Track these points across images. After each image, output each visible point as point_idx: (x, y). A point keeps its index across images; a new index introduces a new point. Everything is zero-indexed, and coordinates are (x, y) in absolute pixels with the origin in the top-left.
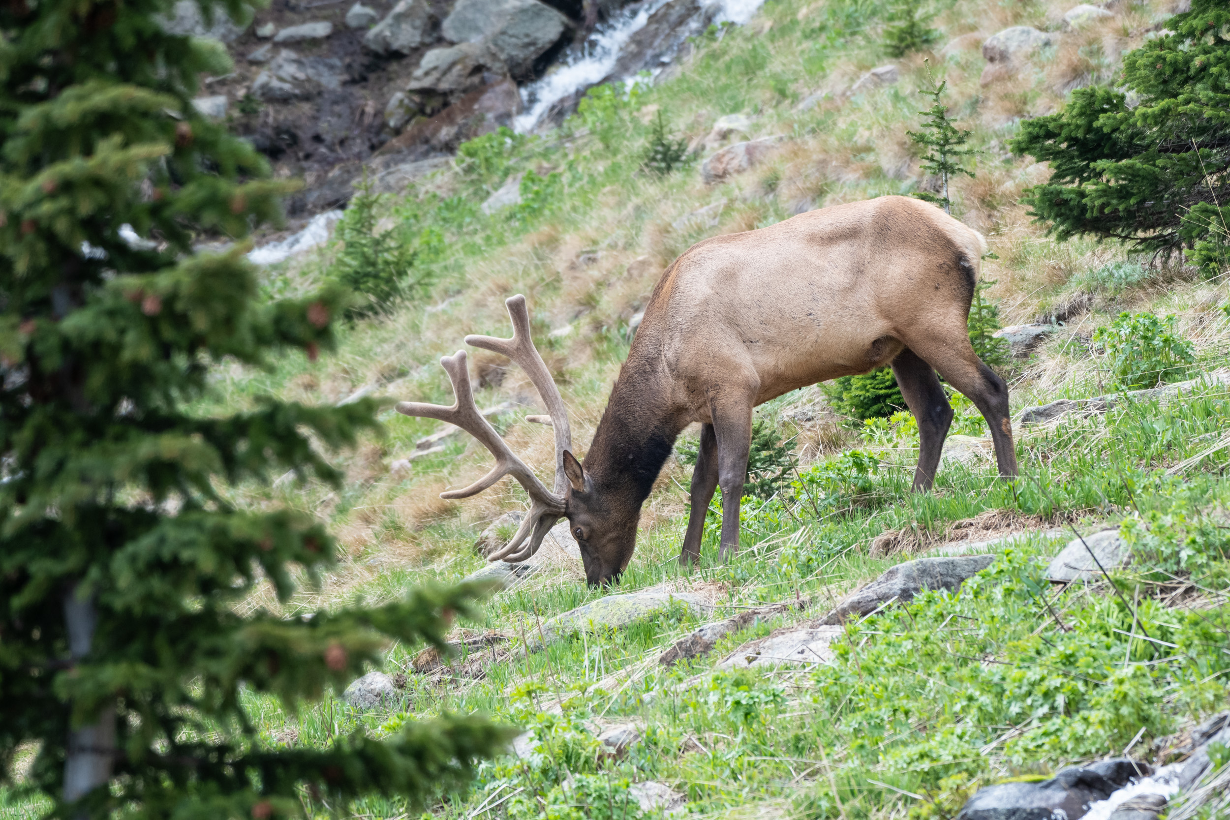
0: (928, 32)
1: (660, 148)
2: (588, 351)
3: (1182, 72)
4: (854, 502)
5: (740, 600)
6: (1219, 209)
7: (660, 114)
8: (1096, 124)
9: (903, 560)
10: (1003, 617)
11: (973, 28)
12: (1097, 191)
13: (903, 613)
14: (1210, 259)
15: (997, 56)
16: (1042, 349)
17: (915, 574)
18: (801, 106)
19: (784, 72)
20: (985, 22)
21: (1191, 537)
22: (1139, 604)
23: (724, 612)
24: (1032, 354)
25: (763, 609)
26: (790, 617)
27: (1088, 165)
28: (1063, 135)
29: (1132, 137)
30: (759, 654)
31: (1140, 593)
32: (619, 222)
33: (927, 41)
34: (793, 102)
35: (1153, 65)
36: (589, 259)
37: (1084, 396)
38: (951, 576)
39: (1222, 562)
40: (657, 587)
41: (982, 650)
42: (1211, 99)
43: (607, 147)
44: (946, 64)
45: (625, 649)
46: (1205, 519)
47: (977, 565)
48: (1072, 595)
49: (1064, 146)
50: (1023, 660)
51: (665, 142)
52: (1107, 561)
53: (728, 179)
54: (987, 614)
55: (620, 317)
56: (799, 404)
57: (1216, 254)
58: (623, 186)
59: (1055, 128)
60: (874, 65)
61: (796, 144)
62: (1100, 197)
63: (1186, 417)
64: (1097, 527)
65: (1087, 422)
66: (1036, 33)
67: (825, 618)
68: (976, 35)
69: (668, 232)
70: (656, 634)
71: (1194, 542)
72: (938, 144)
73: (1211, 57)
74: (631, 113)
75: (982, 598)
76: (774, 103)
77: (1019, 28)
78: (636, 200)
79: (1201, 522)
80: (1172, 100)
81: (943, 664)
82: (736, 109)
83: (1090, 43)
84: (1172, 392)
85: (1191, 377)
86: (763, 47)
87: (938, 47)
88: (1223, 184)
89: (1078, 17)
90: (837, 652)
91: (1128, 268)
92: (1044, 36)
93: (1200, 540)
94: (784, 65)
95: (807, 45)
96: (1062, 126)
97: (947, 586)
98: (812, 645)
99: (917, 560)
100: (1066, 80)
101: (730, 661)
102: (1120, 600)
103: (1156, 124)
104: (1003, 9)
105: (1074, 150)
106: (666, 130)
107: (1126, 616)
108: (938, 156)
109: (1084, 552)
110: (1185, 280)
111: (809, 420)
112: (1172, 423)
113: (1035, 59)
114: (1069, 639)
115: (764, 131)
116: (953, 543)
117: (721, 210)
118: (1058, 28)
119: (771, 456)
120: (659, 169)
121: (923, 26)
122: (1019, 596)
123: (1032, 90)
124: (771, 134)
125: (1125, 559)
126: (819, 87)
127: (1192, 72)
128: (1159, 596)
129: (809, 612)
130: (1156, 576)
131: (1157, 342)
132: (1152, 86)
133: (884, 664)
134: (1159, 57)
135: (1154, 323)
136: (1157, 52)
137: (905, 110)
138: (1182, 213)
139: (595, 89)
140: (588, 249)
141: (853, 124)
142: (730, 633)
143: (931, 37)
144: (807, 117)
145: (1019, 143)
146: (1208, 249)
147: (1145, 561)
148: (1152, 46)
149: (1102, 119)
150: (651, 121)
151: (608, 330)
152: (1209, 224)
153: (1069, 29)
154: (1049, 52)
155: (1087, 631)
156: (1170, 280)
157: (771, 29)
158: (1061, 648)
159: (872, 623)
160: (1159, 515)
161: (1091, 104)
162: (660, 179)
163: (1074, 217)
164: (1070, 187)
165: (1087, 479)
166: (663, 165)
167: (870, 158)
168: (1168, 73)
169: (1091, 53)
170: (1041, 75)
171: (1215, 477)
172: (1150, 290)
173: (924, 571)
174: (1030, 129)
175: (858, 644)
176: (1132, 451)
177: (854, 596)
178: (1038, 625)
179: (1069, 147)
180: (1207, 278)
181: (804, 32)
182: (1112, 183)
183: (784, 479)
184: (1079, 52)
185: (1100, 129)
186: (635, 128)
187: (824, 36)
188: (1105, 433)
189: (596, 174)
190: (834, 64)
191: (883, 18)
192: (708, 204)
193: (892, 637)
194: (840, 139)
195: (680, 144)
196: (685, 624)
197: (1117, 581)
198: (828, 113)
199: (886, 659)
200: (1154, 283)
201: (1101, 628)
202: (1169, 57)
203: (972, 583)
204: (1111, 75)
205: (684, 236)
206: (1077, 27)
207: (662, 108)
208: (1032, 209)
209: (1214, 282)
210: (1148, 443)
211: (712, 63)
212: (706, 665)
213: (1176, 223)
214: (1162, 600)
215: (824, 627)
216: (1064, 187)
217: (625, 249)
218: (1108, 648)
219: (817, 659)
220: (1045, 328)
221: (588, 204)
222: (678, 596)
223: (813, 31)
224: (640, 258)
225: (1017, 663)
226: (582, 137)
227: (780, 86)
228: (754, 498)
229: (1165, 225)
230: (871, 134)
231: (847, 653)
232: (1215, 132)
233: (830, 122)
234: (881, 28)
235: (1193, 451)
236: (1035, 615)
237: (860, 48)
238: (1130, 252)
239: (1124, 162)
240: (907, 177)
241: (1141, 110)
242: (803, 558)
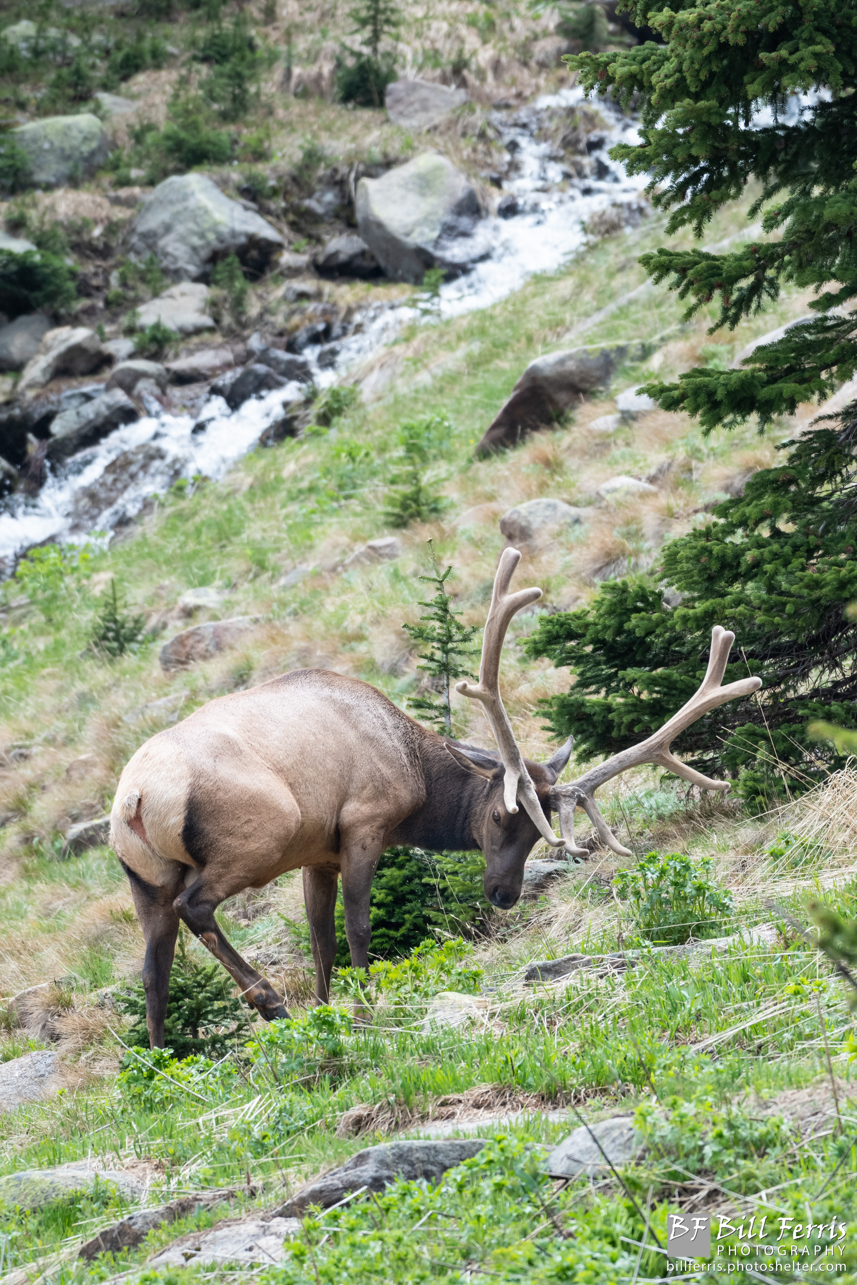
0: (436, 500)
1: (112, 625)
2: (15, 866)
3: (731, 567)
4: (322, 1068)
5: (180, 1183)
6: (769, 732)
7: (113, 584)
8: (627, 626)
9: (376, 1141)
10: (491, 1217)
11: (491, 498)
12: (625, 705)
13: (372, 1207)
14: (757, 792)
15: (517, 533)
16: (553, 890)
17: (389, 1160)
18: (283, 581)
19: (263, 539)
20: (506, 493)
21: (717, 1130)
22: (653, 1208)
23: (157, 1197)
24: (542, 897)
25: (207, 1194)
26: (238, 1206)
27: (616, 673)
28: (588, 637)
29: (670, 642)
30: (198, 1249)
31: (654, 1195)
32: (59, 712)
33: (435, 510)
34: (273, 576)
35: (697, 558)
36: (21, 755)
37: (601, 951)
38: (432, 1164)
39: (753, 1161)
40: (80, 1163)
41: (466, 1255)
42: (764, 602)
43: (50, 620)
44: (457, 539)
45: (38, 1236)
46: (735, 1109)
47: (465, 1152)
48: (573, 1194)
49: (589, 649)
50: (513, 1272)
51: (118, 617)
52: (616, 1154)
53: (192, 665)
54: (473, 1213)
55: (55, 827)
56: (263, 944)
57: (764, 786)
58: (66, 669)
59: (579, 627)
60: (371, 537)
61: (273, 627)
62: (629, 712)
63: (719, 983)
64: (607, 1112)
65: (602, 983)
66: (565, 507)
67: (279, 1208)
68: (494, 506)
69: (118, 727)
70: (76, 1220)
71: (720, 1136)
72: (439, 641)
73: (765, 551)
74: (79, 580)
75: (467, 1192)
76: (251, 576)
77: (544, 500)
78: (81, 687)
79: (729, 1114)
80: (719, 600)
81: (418, 1272)
82: (204, 581)
83: (628, 523)
84: (705, 950)
85: (727, 934)
86: (242, 509)
87: (448, 517)
88: (776, 703)
89: (615, 490)
90: (290, 1253)
91: (660, 797)
92: (574, 511)
93: (726, 1133)
94: (264, 530)
95: (293, 508)
96: (587, 626)
97: (427, 1175)
98: (263, 1242)
99: (393, 1143)
100: (597, 566)
101: (163, 1257)
102: (631, 1204)
103: (698, 629)
104: (528, 476)
105: (600, 656)
106: (119, 603)
107: (637, 1221)
108: (439, 655)
109: (590, 1143)
110: (726, 815)
111: (274, 963)
112: (703, 989)
113: (562, 539)
114: (568, 1247)
115: (237, 609)
116: (438, 1123)
117: (181, 703)
118: (589, 503)
119: (225, 1008)
120: (110, 650)
121: (431, 491)
122: (511, 1192)
123: (556, 576)
124: (246, 613)
125: (639, 1153)
126: (305, 560)
127: (743, 569)
128: (677, 1199)
129: (260, 1201)
130: (674, 1175)
131: (689, 890)
132: (696, 583)
133: (346, 1268)
134: (705, 549)
135: (687, 868)
136: (702, 542)
137: (406, 592)
138: (725, 735)
139: (39, 549)
140: (20, 743)
141: (344, 606)
142: (164, 1222)
143: (440, 506)
144: (288, 596)
145: (535, 642)
146: (755, 780)
147: (662, 1156)
148: (696, 535)
149: (635, 619)
150: (102, 592)
151: (40, 842)
152: (756, 750)
153: (604, 504)
154: (578, 530)
155: (590, 1239)
156: (708, 814)
157: (252, 487)
158: (558, 1258)
159: (335, 1218)
160: (681, 1101)
161: (622, 602)
162: (111, 662)
163: (598, 735)
164: (594, 698)
165: (599, 1052)
166: (115, 645)
167: (362, 648)
168: (714, 568)
169: (629, 536)
170: (568, 558)
171: (750, 1056)
172: (684, 826)
173: (401, 1156)
174: (549, 627)
175: (317, 1242)
176: (655, 1020)
177: (316, 1184)
178: (533, 1228)
179: (594, 650)
180: (753, 814)
181: (289, 492)
182: (645, 696)
183: (239, 1037)
184: (615, 533)
185: (631, 632)
186: (83, 599)
187: (313, 497)
188: (622, 998)
189: (34, 653)
190: (324, 533)
191: (384, 480)
192: (166, 695)
193: (358, 1237)
194: (327, 624)
195: (136, 621)
196: (111, 1209)
197: (628, 1179)
198: (315, 593)
199: (349, 1263)
200: (689, 817)
201: (606, 1236)
202: (716, 549)
203: (456, 1174)
204: (651, 561)
205: (135, 733)
206: (613, 503)
207: (116, 577)
208: (548, 723)
209: (761, 819)
210: (674, 1010)
211: (179, 524)
212: (134, 1261)
213: (717, 746)
214: (681, 1204)
215: (278, 1219)
216: (587, 697)
217: (64, 745)
218: (613, 1261)
219: (267, 1260)
220: (559, 865)
221: (23, 688)
222: (105, 1175)
223: (300, 492)
224: (83, 757)
225: (503, 1274)
226: (20, 607)
227: (258, 557)
228: (202, 1058)
229: (706, 749)
230: (364, 620)
231: (302, 1254)
232: (768, 640)
233: (316, 602)
234: (384, 490)
235: (726, 1024)
236: (529, 1215)
237: (356, 515)
238: (663, 778)
239: (660, 670)
240: (404, 673)
241: (681, 611)
242: (257, 1133)
